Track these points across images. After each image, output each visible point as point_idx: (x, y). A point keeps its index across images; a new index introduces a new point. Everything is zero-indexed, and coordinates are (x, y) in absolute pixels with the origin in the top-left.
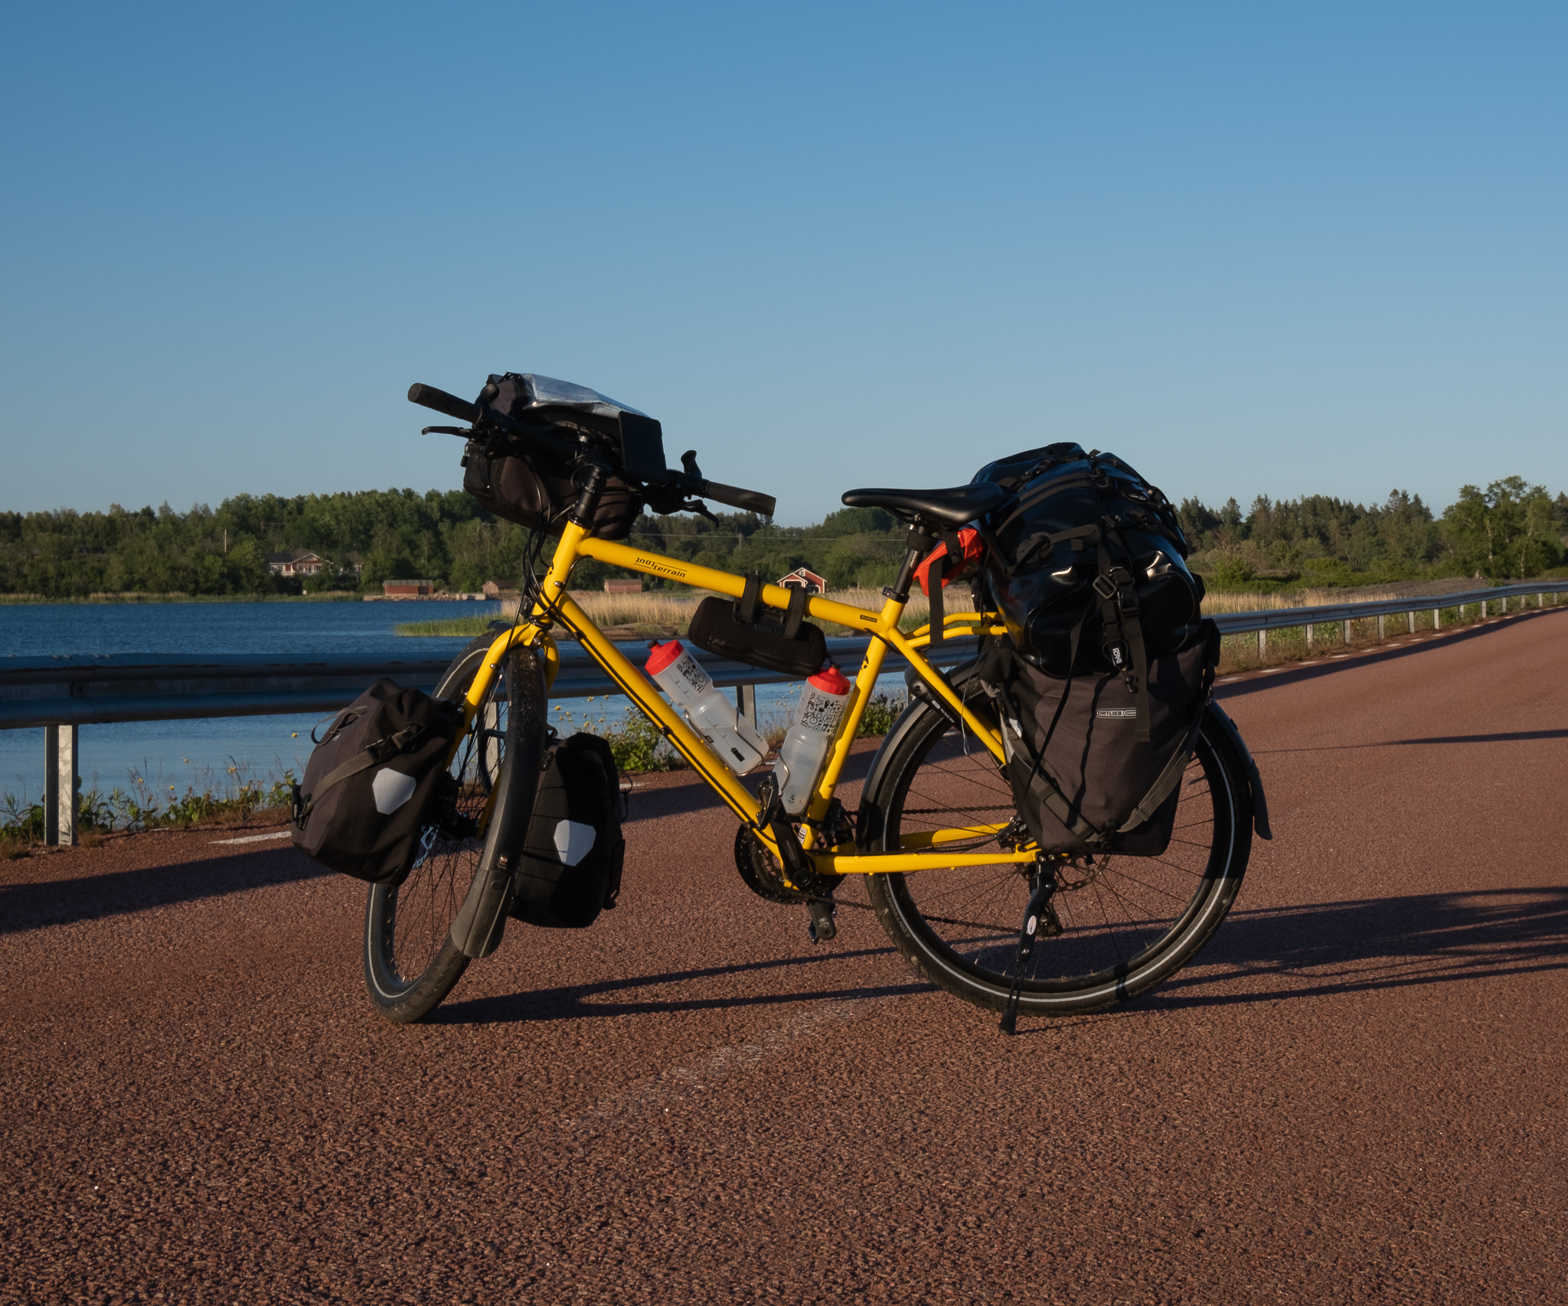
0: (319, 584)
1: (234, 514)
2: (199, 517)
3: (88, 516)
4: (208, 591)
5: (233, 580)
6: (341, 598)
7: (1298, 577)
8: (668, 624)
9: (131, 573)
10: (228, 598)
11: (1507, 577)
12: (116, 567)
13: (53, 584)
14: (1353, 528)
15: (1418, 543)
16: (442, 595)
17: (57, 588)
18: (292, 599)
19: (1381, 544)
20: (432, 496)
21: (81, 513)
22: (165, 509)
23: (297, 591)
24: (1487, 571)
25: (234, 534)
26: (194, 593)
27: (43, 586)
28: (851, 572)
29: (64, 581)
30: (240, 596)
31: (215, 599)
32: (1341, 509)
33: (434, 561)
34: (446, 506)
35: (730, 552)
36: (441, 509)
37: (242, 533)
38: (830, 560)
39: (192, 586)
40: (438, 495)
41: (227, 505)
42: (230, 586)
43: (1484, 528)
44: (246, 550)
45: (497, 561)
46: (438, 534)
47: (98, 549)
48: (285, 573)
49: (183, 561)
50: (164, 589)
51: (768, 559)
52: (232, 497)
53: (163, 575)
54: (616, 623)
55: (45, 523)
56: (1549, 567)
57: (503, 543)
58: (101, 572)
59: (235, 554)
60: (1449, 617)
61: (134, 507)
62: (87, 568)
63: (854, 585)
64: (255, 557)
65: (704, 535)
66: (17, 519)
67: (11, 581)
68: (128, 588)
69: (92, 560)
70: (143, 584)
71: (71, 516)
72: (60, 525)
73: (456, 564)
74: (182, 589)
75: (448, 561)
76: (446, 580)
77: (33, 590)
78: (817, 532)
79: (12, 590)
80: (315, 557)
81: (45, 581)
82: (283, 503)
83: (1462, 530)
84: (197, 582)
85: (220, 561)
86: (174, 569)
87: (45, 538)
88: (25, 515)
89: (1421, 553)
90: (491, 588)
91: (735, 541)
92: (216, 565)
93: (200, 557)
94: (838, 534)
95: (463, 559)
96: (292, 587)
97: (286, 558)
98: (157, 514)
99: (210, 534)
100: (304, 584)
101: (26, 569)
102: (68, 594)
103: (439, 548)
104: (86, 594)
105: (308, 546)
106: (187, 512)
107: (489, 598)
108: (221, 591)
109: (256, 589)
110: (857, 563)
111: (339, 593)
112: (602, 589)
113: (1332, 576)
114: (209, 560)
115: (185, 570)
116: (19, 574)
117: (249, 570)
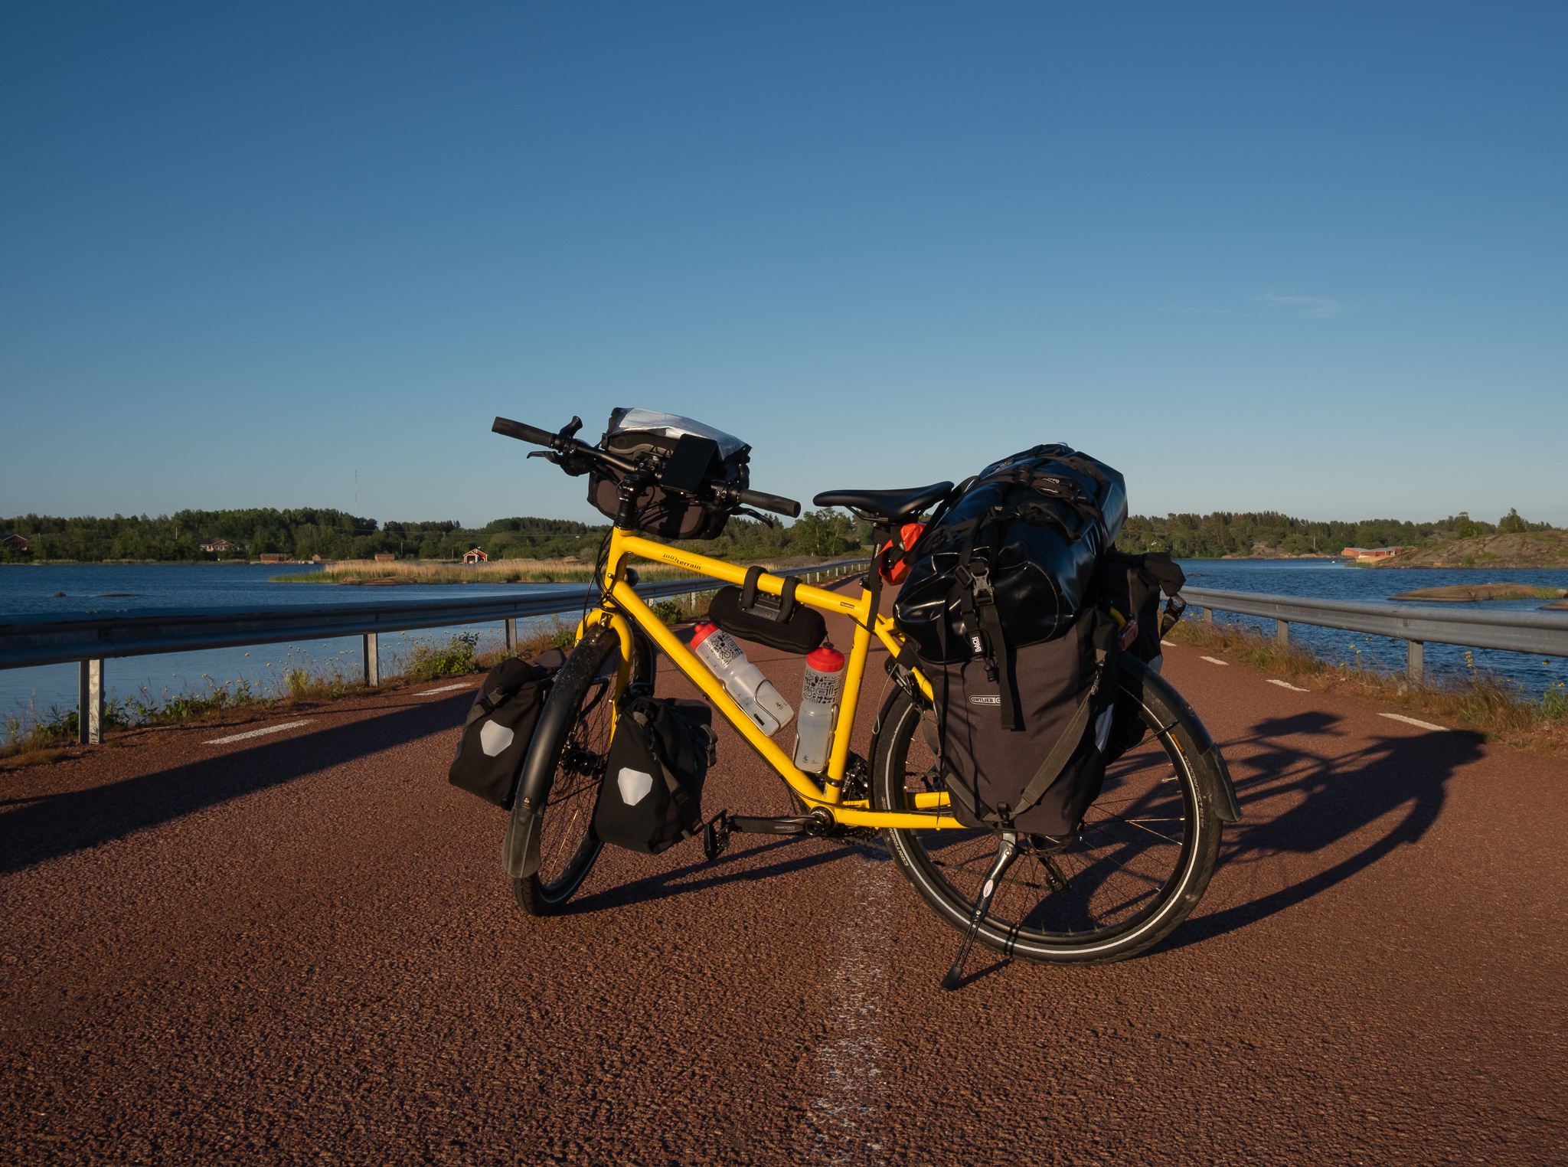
0: (226, 555)
1: (181, 520)
2: (162, 521)
3: (102, 520)
4: (167, 559)
5: (181, 553)
6: (238, 563)
8: (412, 577)
9: (126, 549)
10: (178, 563)
11: (826, 556)
12: (117, 546)
13: (82, 554)
14: (746, 532)
15: (778, 539)
16: (291, 561)
17: (85, 557)
18: (212, 563)
19: (759, 539)
20: (286, 511)
21: (98, 518)
22: (144, 517)
23: (215, 559)
24: (817, 553)
25: (181, 530)
26: (159, 560)
27: (77, 556)
28: (500, 551)
29: (88, 554)
30: (184, 561)
31: (171, 563)
33: (287, 545)
34: (293, 517)
35: (439, 541)
36: (290, 518)
37: (186, 529)
38: (490, 545)
39: (158, 556)
40: (289, 511)
41: (177, 515)
42: (179, 556)
43: (815, 532)
44: (187, 538)
45: (320, 545)
46: (289, 531)
47: (108, 537)
48: (208, 550)
49: (154, 543)
50: (143, 557)
51: (458, 544)
52: (180, 511)
53: (143, 551)
54: (385, 576)
55: (77, 523)
56: (845, 551)
57: (323, 536)
58: (109, 549)
59: (182, 540)
60: (823, 575)
61: (127, 515)
62: (102, 546)
63: (502, 557)
64: (193, 541)
65: (425, 533)
66: (63, 521)
67: (60, 553)
68: (124, 556)
69: (104, 543)
70: (132, 555)
71: (93, 520)
72: (89, 524)
73: (299, 546)
74: (153, 557)
75: (294, 544)
76: (293, 554)
77: (71, 557)
78: (482, 531)
79: (60, 557)
80: (225, 542)
81: (78, 553)
82: (208, 514)
83: (804, 533)
84: (161, 554)
85: (174, 543)
86: (149, 547)
87: (79, 531)
88: (67, 519)
89: (779, 543)
90: (317, 558)
91: (441, 536)
92: (172, 546)
93: (163, 541)
94: (493, 532)
95: (302, 543)
96: (213, 556)
97: (209, 542)
98: (140, 519)
99: (168, 530)
100: (219, 555)
101: (68, 547)
102: (91, 560)
103: (290, 538)
104: (101, 560)
105: (221, 536)
106: (156, 518)
107: (316, 563)
108: (174, 559)
109: (193, 558)
110: (503, 547)
111: (238, 560)
112: (374, 559)
114: (168, 543)
115: (155, 548)
116: (64, 549)
117: (188, 548)
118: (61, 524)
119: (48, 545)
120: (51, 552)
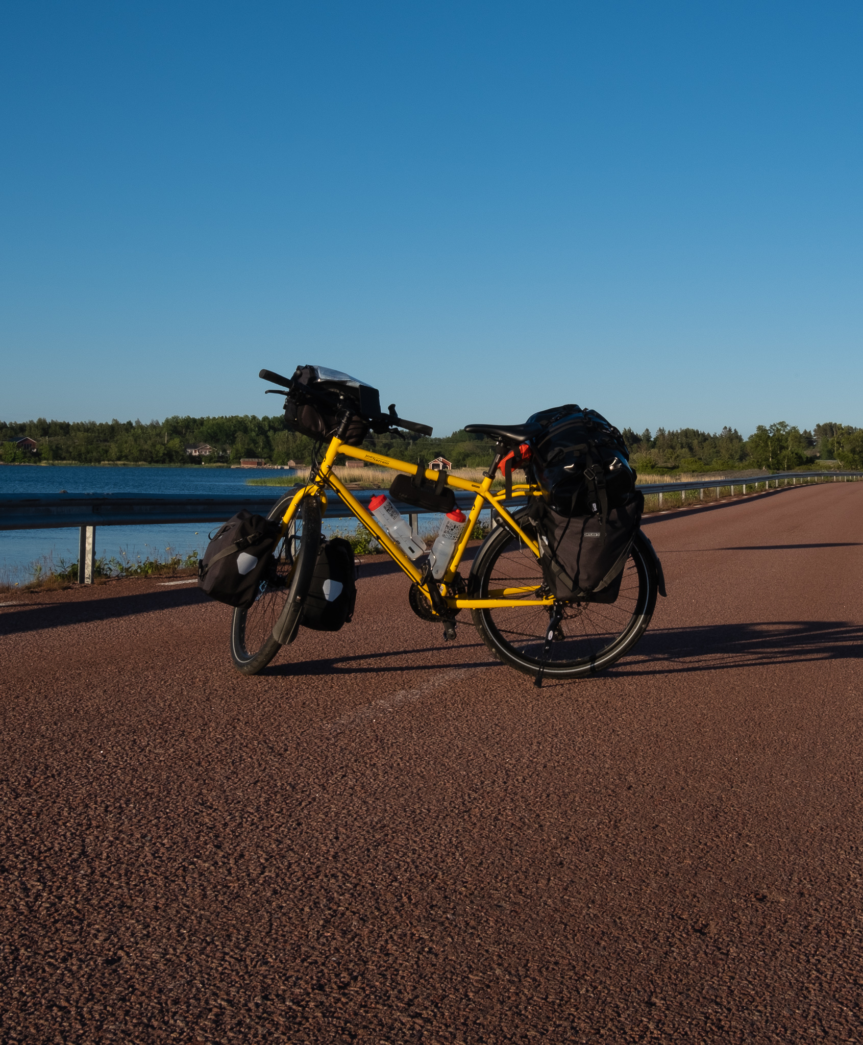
0: (210, 459)
1: (171, 425)
2: (154, 426)
3: (101, 425)
4: (157, 462)
5: (169, 456)
6: (220, 466)
7: (678, 467)
8: (376, 483)
9: (121, 452)
10: (166, 465)
11: (778, 469)
12: (114, 450)
13: (84, 457)
14: (705, 444)
15: (736, 452)
16: (268, 466)
17: (86, 458)
18: (197, 466)
19: (718, 452)
20: (265, 419)
21: (98, 423)
22: (138, 422)
23: (200, 463)
24: (769, 467)
25: (170, 435)
26: (150, 463)
27: (79, 457)
28: (464, 459)
29: (89, 455)
30: (172, 464)
31: (160, 466)
32: (699, 435)
33: (265, 450)
34: (271, 424)
35: (406, 449)
36: (269, 425)
37: (174, 435)
38: (454, 454)
39: (150, 459)
40: (268, 418)
41: (167, 421)
42: (167, 460)
43: (767, 446)
44: (176, 442)
45: (295, 450)
46: (267, 437)
47: (105, 441)
48: (194, 454)
49: (146, 447)
50: (136, 460)
51: (424, 453)
52: (170, 417)
53: (136, 453)
54: (351, 481)
55: (80, 427)
56: (799, 465)
57: (298, 442)
58: (107, 451)
59: (171, 444)
60: (750, 488)
61: (123, 421)
62: (100, 449)
63: (465, 466)
64: (180, 446)
65: (394, 440)
66: (68, 425)
67: (64, 455)
68: (119, 459)
69: (103, 446)
70: (126, 458)
71: (93, 424)
72: (89, 429)
73: (276, 452)
74: (145, 460)
75: (272, 450)
76: (270, 459)
77: (74, 459)
78: (448, 440)
79: (64, 459)
80: (209, 447)
81: (80, 455)
82: (194, 420)
83: (757, 447)
84: (152, 457)
85: (163, 447)
86: (141, 451)
87: (80, 435)
88: (71, 424)
89: (737, 457)
90: (292, 463)
91: (409, 444)
92: (161, 450)
93: (154, 445)
94: (458, 441)
95: (279, 449)
96: (197, 460)
97: (194, 447)
98: (134, 424)
99: (159, 435)
100: (203, 459)
101: (71, 449)
102: (90, 461)
103: (268, 444)
104: (99, 462)
105: (205, 441)
106: (148, 424)
107: (291, 468)
108: (163, 462)
109: (180, 461)
110: (466, 456)
111: (220, 464)
112: (344, 465)
113: (694, 467)
114: (158, 447)
115: (146, 451)
116: (68, 451)
117: (177, 452)
118: (65, 428)
119: (54, 447)
120: (57, 454)
